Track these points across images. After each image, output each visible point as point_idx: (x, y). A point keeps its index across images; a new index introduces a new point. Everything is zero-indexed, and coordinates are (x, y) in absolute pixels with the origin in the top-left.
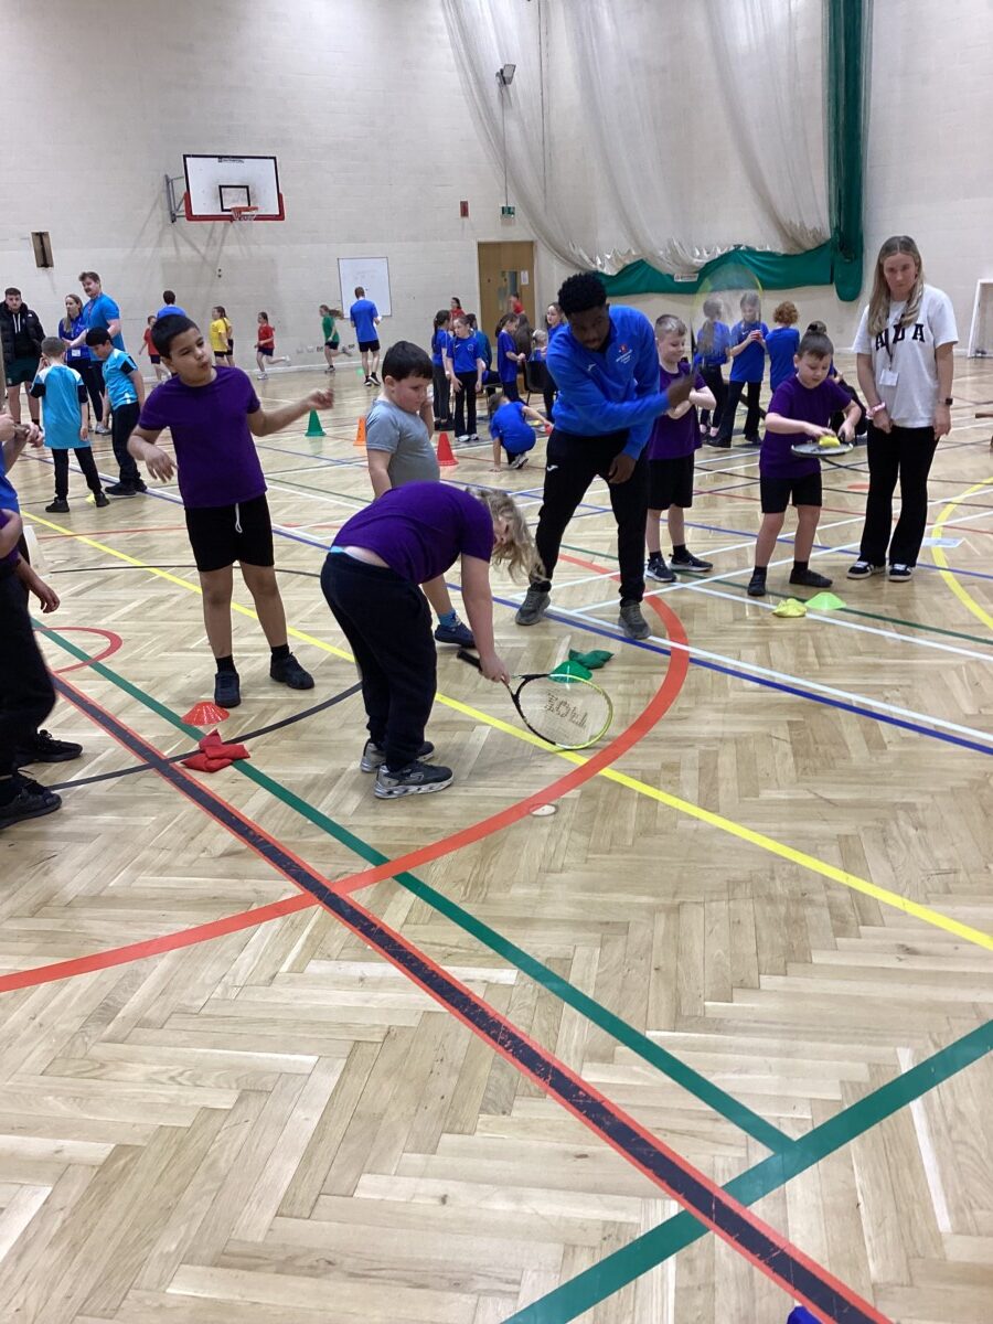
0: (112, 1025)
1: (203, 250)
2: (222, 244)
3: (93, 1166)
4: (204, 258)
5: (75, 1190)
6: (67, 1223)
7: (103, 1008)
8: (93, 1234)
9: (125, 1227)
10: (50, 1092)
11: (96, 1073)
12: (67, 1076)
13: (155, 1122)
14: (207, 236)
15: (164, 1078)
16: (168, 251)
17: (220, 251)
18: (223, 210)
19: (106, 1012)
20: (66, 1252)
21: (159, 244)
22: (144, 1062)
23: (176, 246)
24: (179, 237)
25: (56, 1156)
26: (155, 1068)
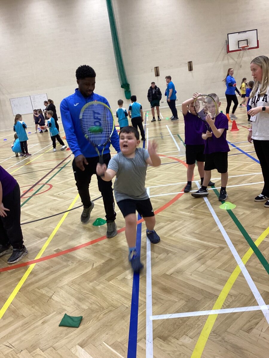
1: (236, 60)
2: (242, 57)
4: (236, 62)
14: (238, 56)
16: (226, 62)
17: (242, 59)
18: (239, 48)
21: (223, 60)
23: (228, 60)
24: (229, 57)
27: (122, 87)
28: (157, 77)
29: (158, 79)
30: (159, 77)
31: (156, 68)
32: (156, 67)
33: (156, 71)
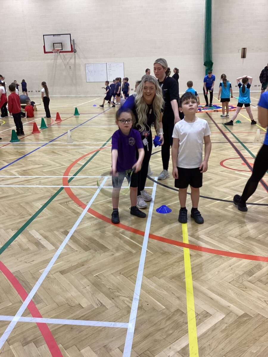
0: (251, 277)
3: (237, 316)
5: (231, 320)
6: (227, 328)
7: (249, 271)
8: (233, 335)
9: (242, 338)
10: (230, 289)
11: (244, 289)
12: (235, 286)
13: (257, 311)
15: (263, 300)
19: (250, 273)
20: (225, 336)
22: (258, 292)
25: (228, 307)
26: (261, 296)
27: (205, 64)
28: (242, 59)
29: (243, 62)
30: (245, 59)
31: (243, 50)
32: (243, 48)
33: (243, 52)
